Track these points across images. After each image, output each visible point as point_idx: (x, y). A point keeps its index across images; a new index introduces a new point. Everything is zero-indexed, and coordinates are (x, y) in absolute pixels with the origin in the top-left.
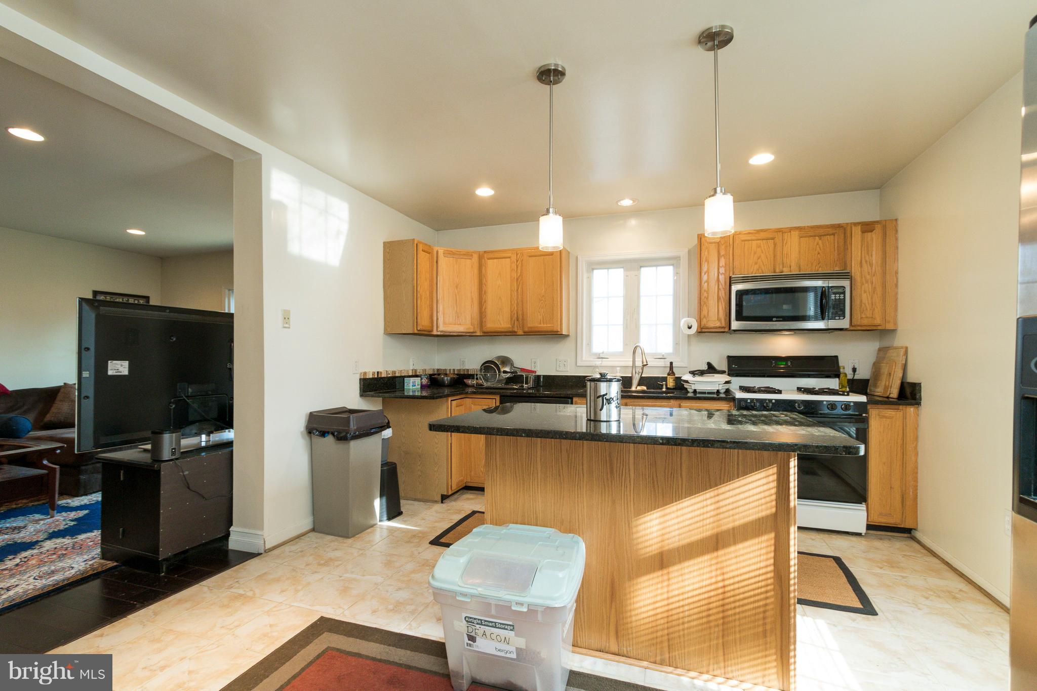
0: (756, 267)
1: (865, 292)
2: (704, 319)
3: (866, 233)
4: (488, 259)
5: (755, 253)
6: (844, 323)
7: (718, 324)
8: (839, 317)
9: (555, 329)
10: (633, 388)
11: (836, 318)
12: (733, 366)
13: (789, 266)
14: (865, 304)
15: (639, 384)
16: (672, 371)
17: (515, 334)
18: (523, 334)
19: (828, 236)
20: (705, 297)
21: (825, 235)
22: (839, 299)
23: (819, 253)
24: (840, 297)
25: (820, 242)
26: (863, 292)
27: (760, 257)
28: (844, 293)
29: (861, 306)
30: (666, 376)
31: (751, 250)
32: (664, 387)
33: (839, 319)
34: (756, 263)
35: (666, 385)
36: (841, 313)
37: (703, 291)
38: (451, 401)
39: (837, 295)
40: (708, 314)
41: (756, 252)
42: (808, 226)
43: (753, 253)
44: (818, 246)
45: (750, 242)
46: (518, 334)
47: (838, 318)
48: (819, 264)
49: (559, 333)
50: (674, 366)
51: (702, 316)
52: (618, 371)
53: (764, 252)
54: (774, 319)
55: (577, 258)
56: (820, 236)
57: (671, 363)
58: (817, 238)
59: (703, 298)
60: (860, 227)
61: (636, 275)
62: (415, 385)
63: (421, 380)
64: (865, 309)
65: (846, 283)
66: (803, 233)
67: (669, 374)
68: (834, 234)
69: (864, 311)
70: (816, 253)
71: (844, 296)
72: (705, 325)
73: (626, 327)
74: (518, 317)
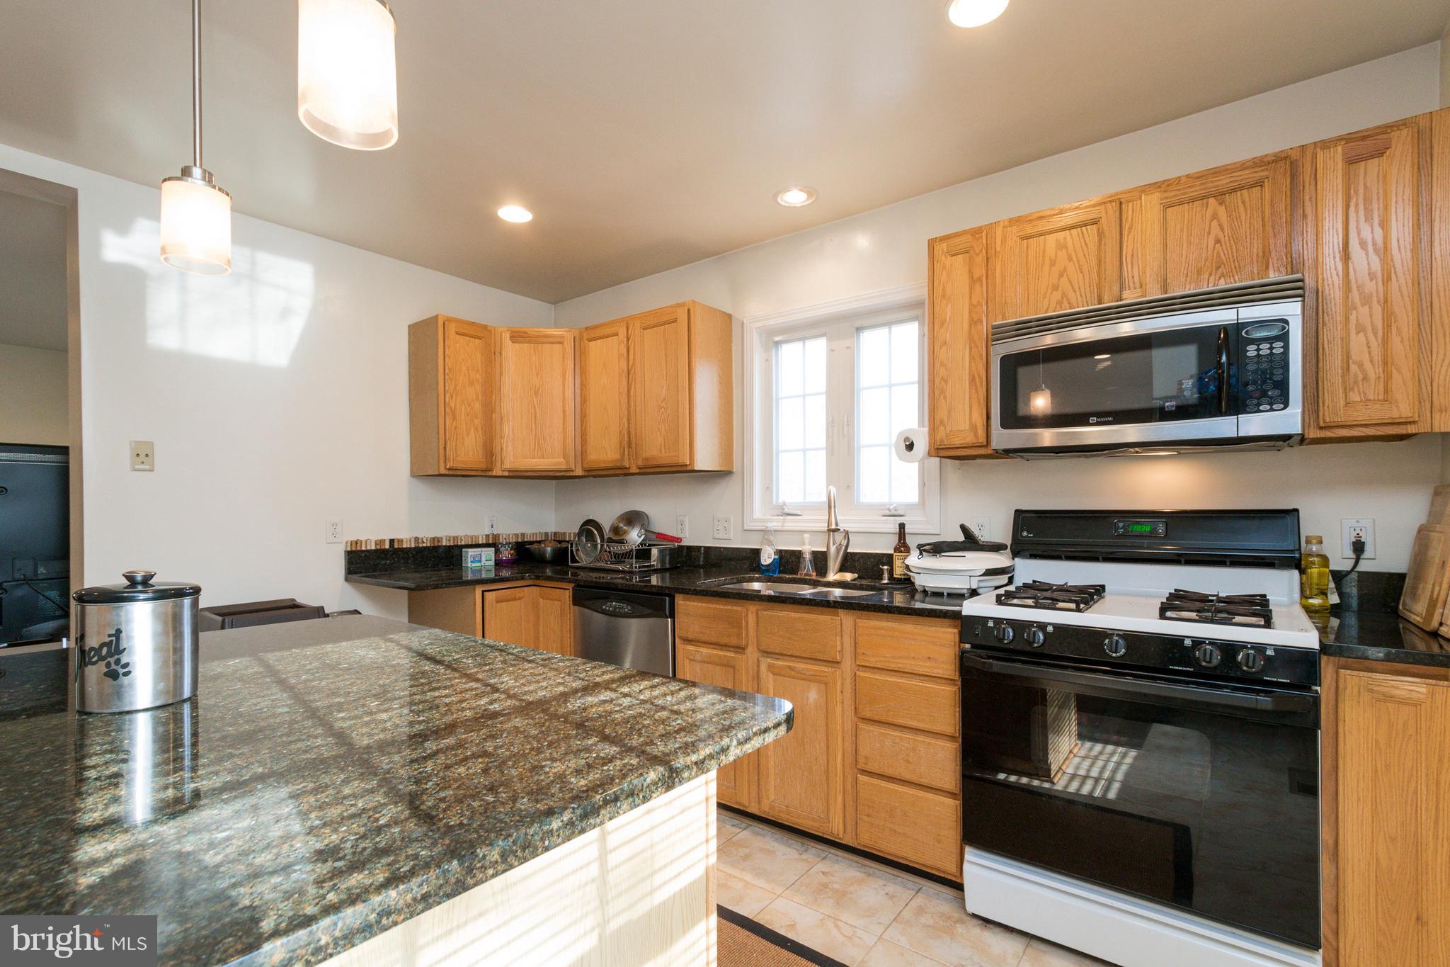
0: (1057, 295)
1: (1360, 329)
2: (942, 428)
3: (1363, 163)
4: (590, 340)
5: (1053, 263)
6: (1288, 420)
7: (970, 439)
8: (1271, 404)
9: (681, 461)
10: (832, 577)
11: (1261, 408)
12: (1025, 534)
13: (1138, 285)
14: (1360, 365)
15: (843, 569)
16: (905, 542)
17: (627, 471)
18: (637, 471)
19: (1245, 192)
20: (942, 379)
21: (1235, 190)
22: (1272, 354)
23: (1218, 241)
24: (1271, 348)
25: (1222, 211)
26: (1353, 332)
27: (1065, 270)
28: (1284, 337)
29: (1348, 369)
30: (891, 552)
31: (1044, 257)
32: (886, 575)
33: (1272, 410)
34: (1056, 288)
35: (891, 572)
36: (1277, 392)
37: (937, 365)
38: (483, 592)
39: (1265, 346)
40: (949, 416)
41: (1055, 261)
42: (1188, 176)
43: (1047, 262)
44: (1215, 223)
45: (1042, 238)
46: (631, 471)
47: (1268, 407)
48: (1218, 268)
49: (689, 468)
50: (907, 531)
51: (937, 422)
52: (807, 541)
53: (1075, 259)
54: (1093, 420)
55: (743, 324)
56: (1220, 195)
57: (902, 526)
58: (1212, 200)
59: (937, 380)
60: (1340, 148)
61: (848, 348)
62: (480, 561)
63: (496, 553)
64: (1360, 376)
65: (1291, 310)
66: (1174, 193)
67: (897, 550)
68: (1260, 184)
69: (1356, 382)
70: (1211, 241)
71: (1286, 347)
72: (942, 441)
73: (831, 450)
74: (630, 442)
